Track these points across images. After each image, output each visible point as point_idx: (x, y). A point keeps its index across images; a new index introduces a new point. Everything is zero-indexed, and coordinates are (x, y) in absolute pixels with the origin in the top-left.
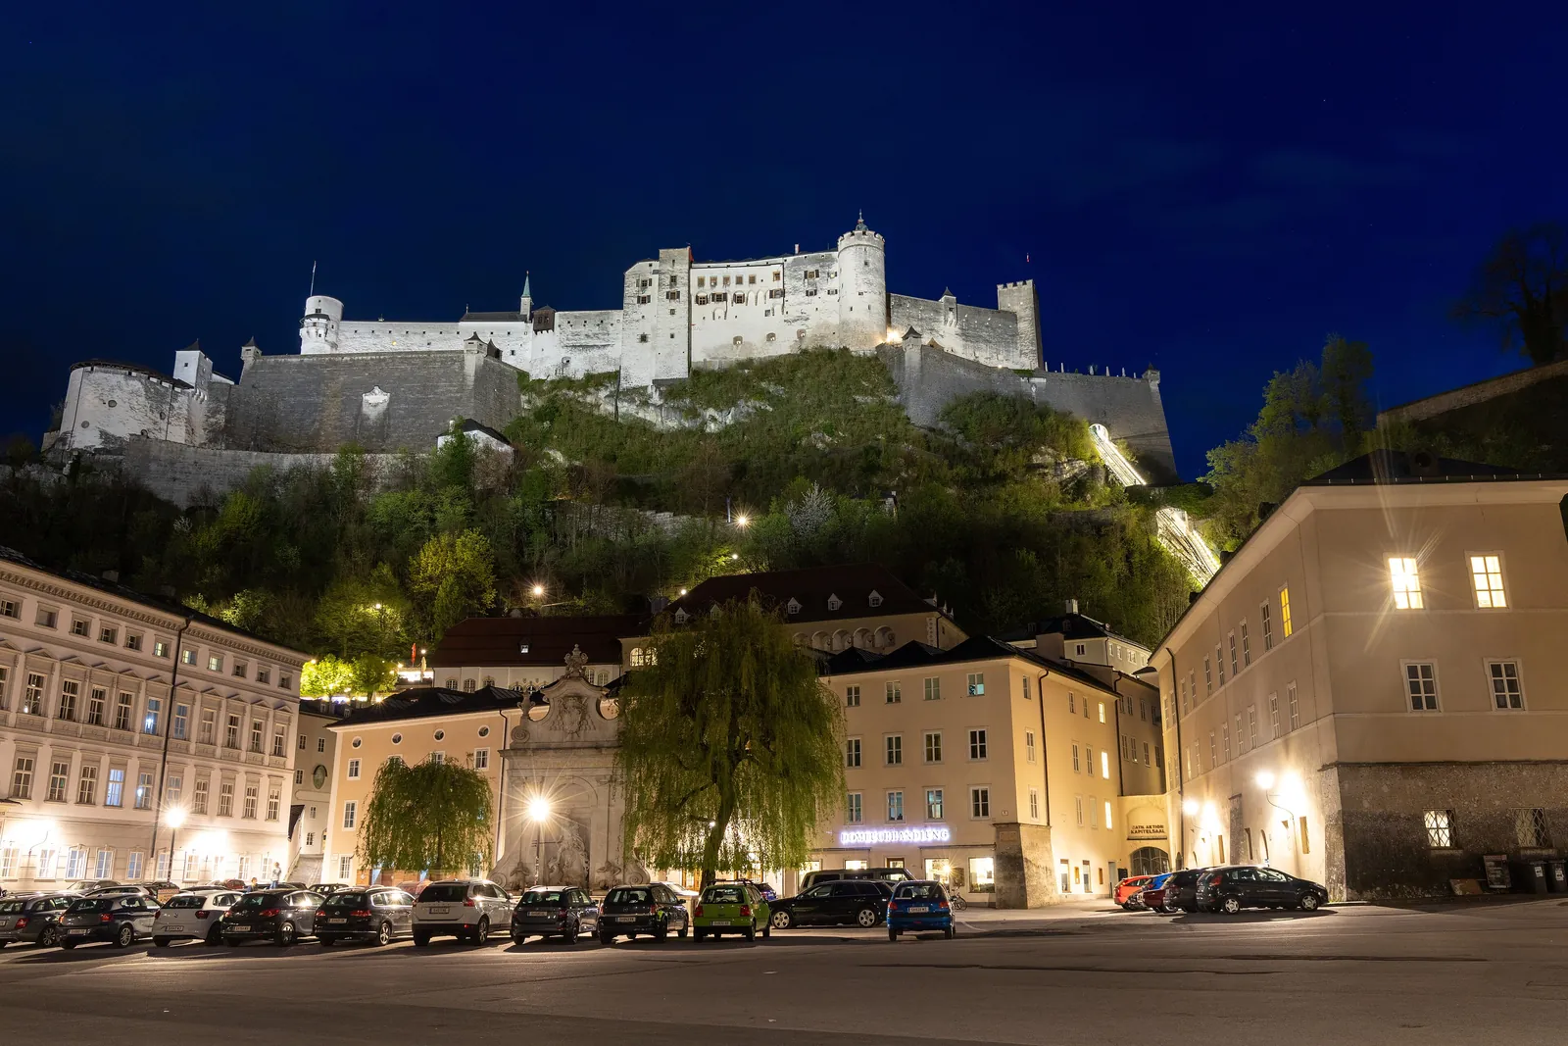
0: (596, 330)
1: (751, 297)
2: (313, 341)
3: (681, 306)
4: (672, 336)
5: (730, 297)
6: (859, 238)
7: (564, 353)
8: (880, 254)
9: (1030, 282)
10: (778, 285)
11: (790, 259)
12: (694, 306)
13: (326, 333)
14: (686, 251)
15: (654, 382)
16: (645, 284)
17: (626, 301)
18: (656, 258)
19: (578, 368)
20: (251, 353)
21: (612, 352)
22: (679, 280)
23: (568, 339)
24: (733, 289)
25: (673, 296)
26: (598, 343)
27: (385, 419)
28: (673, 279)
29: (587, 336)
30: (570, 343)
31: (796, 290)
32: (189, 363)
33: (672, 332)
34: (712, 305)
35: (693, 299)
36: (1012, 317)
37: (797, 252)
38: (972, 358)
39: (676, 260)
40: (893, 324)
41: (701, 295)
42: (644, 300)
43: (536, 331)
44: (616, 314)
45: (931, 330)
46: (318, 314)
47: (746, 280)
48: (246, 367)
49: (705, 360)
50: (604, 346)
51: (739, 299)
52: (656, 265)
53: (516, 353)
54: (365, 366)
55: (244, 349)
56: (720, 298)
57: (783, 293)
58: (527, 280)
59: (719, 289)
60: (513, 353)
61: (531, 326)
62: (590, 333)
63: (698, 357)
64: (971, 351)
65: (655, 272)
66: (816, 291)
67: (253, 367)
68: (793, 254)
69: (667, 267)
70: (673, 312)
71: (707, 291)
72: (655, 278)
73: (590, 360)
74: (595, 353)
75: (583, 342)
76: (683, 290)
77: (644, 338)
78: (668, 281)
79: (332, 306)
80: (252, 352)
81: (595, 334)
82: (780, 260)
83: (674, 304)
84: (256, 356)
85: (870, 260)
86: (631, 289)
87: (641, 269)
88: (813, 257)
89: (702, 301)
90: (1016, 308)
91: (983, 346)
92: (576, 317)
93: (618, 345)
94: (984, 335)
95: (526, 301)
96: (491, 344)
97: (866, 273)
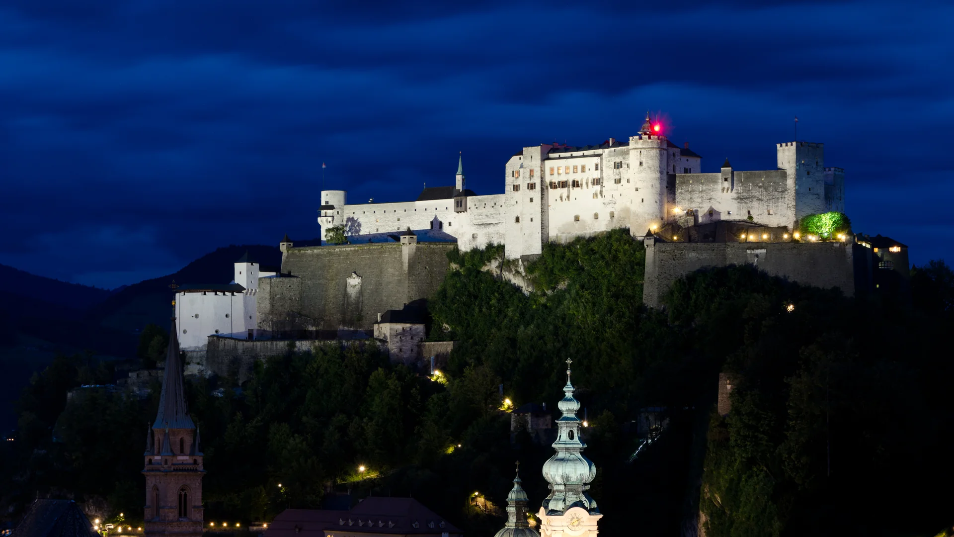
0: (492, 211)
1: (583, 182)
3: (536, 195)
4: (532, 220)
5: (570, 183)
7: (475, 230)
10: (597, 174)
11: (607, 151)
12: (549, 189)
13: (333, 221)
14: (539, 148)
15: (522, 257)
16: (517, 175)
17: (507, 187)
18: (521, 153)
19: (482, 241)
20: (285, 247)
21: (500, 229)
22: (535, 173)
23: (476, 219)
24: (570, 178)
25: (531, 186)
26: (494, 221)
27: (360, 297)
28: (532, 172)
29: (487, 216)
30: (479, 222)
31: (608, 178)
32: (242, 272)
33: (531, 216)
34: (559, 190)
35: (547, 186)
36: (783, 173)
37: (611, 145)
39: (533, 157)
40: (677, 200)
41: (553, 181)
42: (516, 188)
43: (457, 213)
44: (501, 197)
45: (710, 199)
47: (579, 169)
48: (284, 258)
49: (557, 235)
50: (497, 224)
51: (576, 185)
52: (521, 160)
53: (452, 224)
54: (347, 256)
55: (281, 244)
56: (564, 185)
57: (600, 181)
58: (460, 159)
59: (564, 177)
62: (489, 214)
63: (553, 233)
64: (744, 211)
65: (522, 166)
66: (620, 179)
67: (287, 257)
68: (608, 147)
69: (528, 162)
70: (531, 200)
71: (555, 179)
72: (522, 171)
73: (489, 235)
74: (491, 229)
75: (484, 221)
76: (538, 181)
77: (517, 220)
78: (528, 174)
79: (338, 197)
80: (285, 245)
81: (491, 214)
82: (599, 151)
83: (532, 194)
84: (288, 248)
85: (644, 161)
86: (509, 180)
87: (514, 162)
88: (619, 151)
89: (553, 186)
90: (786, 166)
91: (756, 203)
92: (479, 201)
93: (504, 223)
94: (757, 194)
95: (459, 178)
96: (436, 218)
97: (641, 172)
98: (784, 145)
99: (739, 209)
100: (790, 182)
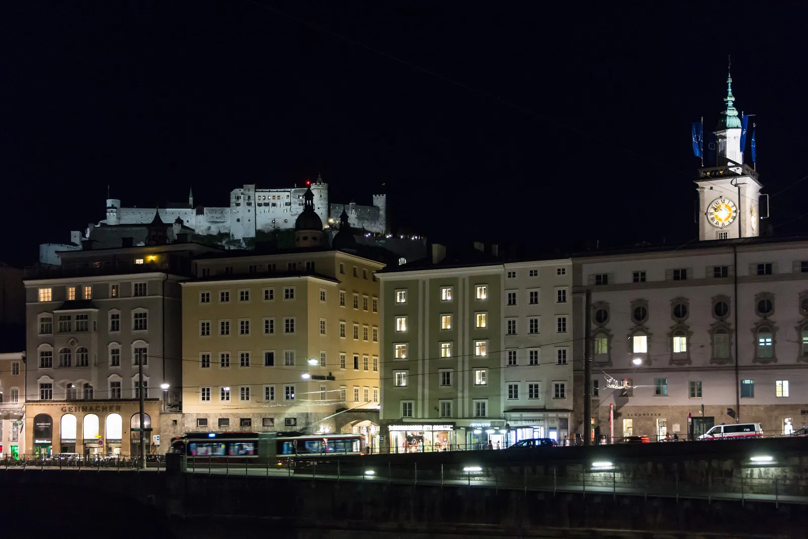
0: (220, 215)
1: (278, 204)
2: (112, 218)
3: (252, 208)
4: (249, 220)
5: (270, 204)
6: (319, 186)
7: (209, 225)
8: (326, 191)
9: (385, 195)
10: (288, 201)
11: (293, 190)
12: (257, 207)
13: (116, 215)
14: (254, 186)
15: (243, 238)
16: (238, 198)
17: (231, 205)
18: (242, 188)
19: (214, 231)
21: (226, 225)
22: (251, 198)
23: (210, 219)
24: (272, 201)
25: (249, 204)
26: (221, 221)
28: (249, 197)
29: (217, 218)
30: (211, 220)
31: (295, 203)
34: (263, 207)
35: (257, 205)
36: (378, 209)
38: (361, 227)
39: (250, 190)
40: (331, 216)
41: (259, 202)
42: (238, 205)
43: (197, 215)
44: (228, 209)
46: (113, 207)
47: (276, 197)
50: (223, 222)
51: (274, 205)
52: (242, 190)
56: (267, 205)
57: (290, 204)
58: (191, 189)
59: (266, 201)
60: (188, 221)
61: (194, 211)
62: (218, 217)
63: (258, 228)
64: (361, 224)
65: (242, 194)
68: (294, 188)
69: (247, 192)
70: (249, 211)
71: (262, 202)
72: (242, 196)
73: (218, 227)
74: (220, 225)
75: (215, 220)
76: (253, 202)
77: (238, 220)
78: (247, 198)
79: (117, 203)
81: (220, 217)
82: (289, 190)
83: (249, 208)
85: (322, 194)
86: (233, 200)
87: (237, 192)
88: (301, 190)
89: (260, 205)
90: (379, 205)
91: (366, 221)
92: (212, 210)
93: (229, 222)
94: (366, 217)
95: (191, 199)
96: (179, 217)
97: (320, 200)
98: (378, 195)
99: (358, 223)
100: (382, 213)
